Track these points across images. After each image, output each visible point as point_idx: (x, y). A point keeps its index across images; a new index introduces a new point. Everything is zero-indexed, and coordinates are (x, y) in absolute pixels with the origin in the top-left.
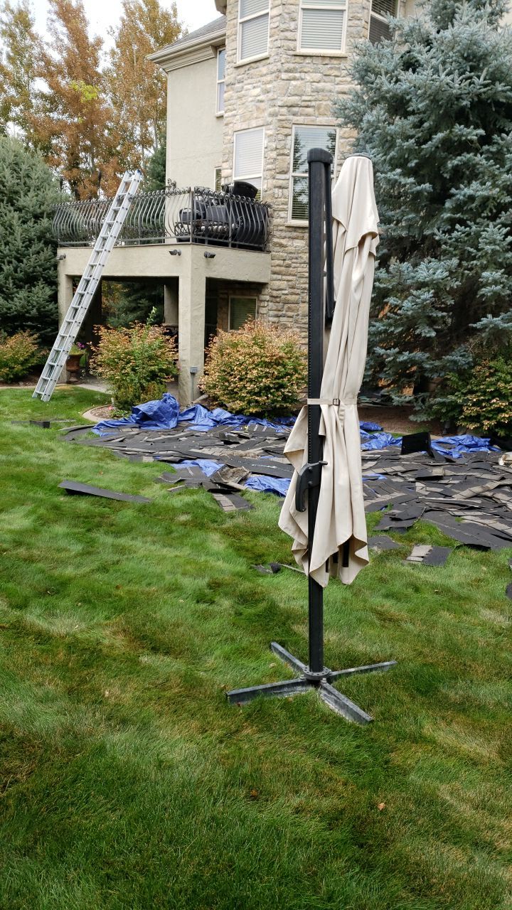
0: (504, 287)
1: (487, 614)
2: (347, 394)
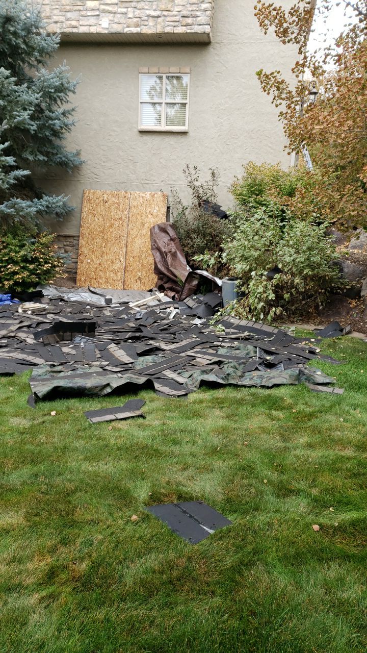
1: (15, 422)
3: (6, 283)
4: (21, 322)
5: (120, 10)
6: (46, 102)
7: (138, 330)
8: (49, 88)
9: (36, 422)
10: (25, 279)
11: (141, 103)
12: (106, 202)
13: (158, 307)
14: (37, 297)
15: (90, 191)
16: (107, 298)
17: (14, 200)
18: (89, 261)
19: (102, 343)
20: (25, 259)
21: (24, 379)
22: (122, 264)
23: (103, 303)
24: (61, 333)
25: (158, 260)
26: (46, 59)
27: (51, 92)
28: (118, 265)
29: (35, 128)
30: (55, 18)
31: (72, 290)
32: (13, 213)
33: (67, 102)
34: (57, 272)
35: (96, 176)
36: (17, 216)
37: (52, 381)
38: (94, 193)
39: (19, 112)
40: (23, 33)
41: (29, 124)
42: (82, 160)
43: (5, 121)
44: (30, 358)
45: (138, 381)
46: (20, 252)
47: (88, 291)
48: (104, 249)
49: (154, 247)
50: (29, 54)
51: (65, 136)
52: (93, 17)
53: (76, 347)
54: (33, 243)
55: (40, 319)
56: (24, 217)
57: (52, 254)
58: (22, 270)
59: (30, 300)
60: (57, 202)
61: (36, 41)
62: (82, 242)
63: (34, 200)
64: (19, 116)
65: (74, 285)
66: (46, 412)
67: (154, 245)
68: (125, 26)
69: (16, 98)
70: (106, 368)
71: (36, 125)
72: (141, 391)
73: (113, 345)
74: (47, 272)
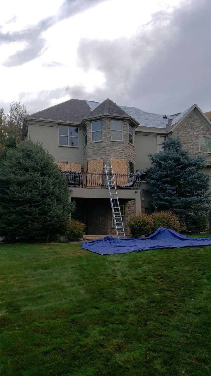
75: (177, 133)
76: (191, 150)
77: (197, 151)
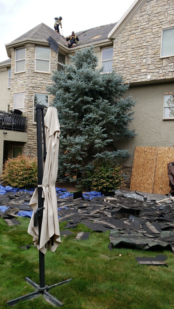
0: (102, 145)
1: (102, 256)
2: (52, 183)
3: (99, 187)
4: (106, 206)
5: (156, 71)
6: (122, 111)
7: (161, 215)
8: (124, 105)
9: (112, 258)
10: (108, 186)
11: (164, 108)
12: (146, 152)
13: (171, 204)
14: (112, 194)
15: (138, 147)
16: (145, 197)
17: (106, 152)
18: (136, 179)
19: (143, 221)
20: (108, 177)
21: (107, 235)
22: (152, 181)
23: (143, 200)
24: (123, 214)
25: (171, 180)
26: (123, 94)
27: (124, 107)
28: (150, 181)
29: (116, 122)
30: (128, 78)
31: (128, 192)
32: (105, 157)
33: (131, 110)
34: (121, 183)
35: (141, 140)
36: (106, 158)
37: (120, 238)
38: (140, 148)
39: (111, 116)
40: (115, 86)
41: (114, 121)
42: (135, 134)
43: (105, 120)
44: (109, 225)
45: (163, 244)
46: (106, 174)
47: (135, 193)
48: (144, 173)
49: (170, 173)
50: (116, 93)
51: (129, 124)
52: (144, 75)
53: (130, 221)
54: (112, 170)
55: (114, 205)
56: (109, 159)
57: (120, 175)
58: (107, 182)
59: (109, 196)
60: (124, 152)
61: (119, 88)
62: (133, 170)
63: (114, 152)
64: (110, 118)
65: (128, 190)
66: (117, 254)
67: (170, 172)
68: (158, 77)
69: (110, 111)
70: (145, 234)
71: (117, 121)
72: (164, 250)
73: (148, 223)
74: (117, 183)
75: (121, 37)
76: (145, 58)
77: (154, 58)
